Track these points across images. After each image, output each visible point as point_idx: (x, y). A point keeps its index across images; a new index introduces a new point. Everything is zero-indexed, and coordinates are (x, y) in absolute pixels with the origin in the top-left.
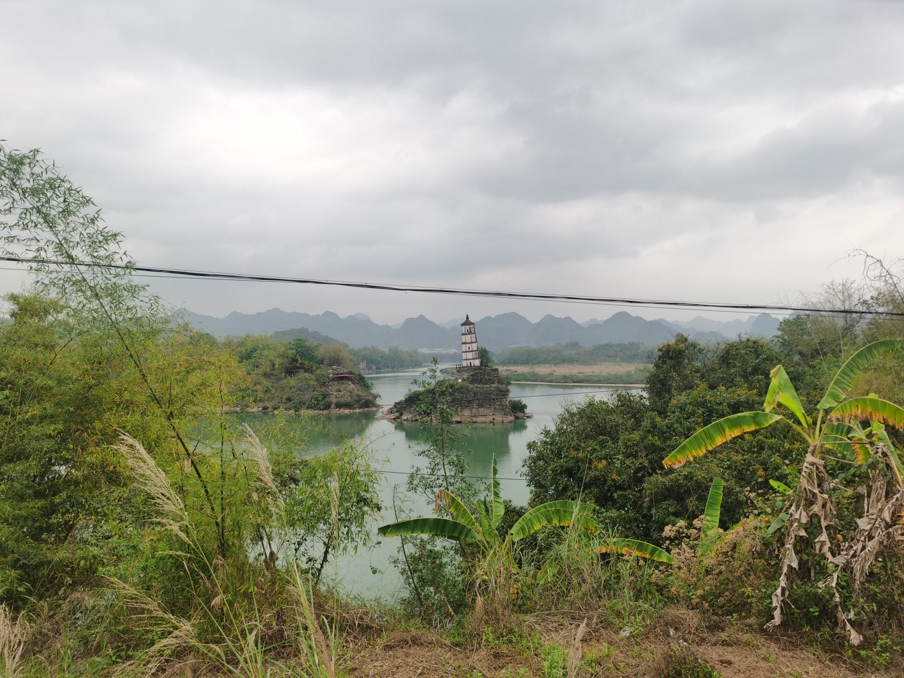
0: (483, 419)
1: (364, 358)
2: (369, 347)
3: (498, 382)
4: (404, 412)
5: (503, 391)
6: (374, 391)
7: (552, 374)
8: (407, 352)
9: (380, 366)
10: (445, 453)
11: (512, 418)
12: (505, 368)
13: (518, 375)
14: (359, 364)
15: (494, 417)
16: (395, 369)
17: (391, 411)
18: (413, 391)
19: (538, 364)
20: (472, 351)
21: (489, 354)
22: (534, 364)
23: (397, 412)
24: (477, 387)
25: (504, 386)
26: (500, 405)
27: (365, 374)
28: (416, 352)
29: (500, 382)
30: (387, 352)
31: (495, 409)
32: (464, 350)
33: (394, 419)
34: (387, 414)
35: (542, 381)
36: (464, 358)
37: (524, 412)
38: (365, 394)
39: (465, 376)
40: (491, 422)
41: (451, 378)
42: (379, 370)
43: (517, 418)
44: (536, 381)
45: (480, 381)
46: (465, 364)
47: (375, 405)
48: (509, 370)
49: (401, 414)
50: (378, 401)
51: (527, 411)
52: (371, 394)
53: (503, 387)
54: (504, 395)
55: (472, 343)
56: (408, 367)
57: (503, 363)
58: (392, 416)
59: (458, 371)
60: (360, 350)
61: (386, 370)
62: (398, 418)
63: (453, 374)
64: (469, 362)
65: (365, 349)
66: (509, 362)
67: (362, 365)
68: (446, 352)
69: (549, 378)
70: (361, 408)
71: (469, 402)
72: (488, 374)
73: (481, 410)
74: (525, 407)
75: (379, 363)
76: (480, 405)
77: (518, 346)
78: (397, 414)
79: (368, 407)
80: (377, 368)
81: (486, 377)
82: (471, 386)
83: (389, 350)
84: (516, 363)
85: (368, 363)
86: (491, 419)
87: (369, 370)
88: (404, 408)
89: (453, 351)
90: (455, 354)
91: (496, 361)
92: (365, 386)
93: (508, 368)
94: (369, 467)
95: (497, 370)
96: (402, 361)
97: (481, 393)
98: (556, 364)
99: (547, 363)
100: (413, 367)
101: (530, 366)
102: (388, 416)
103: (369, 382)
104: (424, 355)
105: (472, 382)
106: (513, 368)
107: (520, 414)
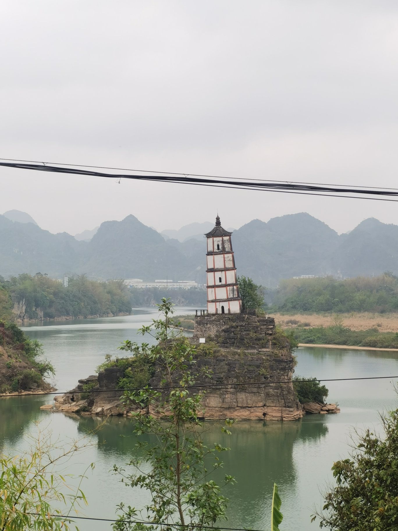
0: (245, 413)
1: (21, 296)
2: (33, 274)
3: (274, 344)
4: (97, 399)
5: (282, 361)
6: (39, 359)
7: (375, 331)
8: (104, 285)
9: (52, 310)
10: (182, 481)
11: (299, 413)
12: (287, 318)
13: (311, 331)
14: (12, 307)
15: (266, 410)
16: (81, 317)
17: (71, 397)
18: (113, 358)
19: (348, 311)
20: (226, 285)
21: (258, 292)
22: (341, 311)
23: (83, 398)
24: (235, 354)
25: (284, 352)
26: (276, 388)
27: (23, 325)
28: (120, 286)
29: (278, 343)
30: (66, 284)
31: (268, 395)
32: (211, 283)
33: (77, 412)
34: (65, 402)
35: (355, 343)
36: (211, 297)
37: (321, 402)
38: (24, 364)
39: (213, 331)
40: (260, 420)
41: (186, 335)
42: (49, 318)
43: (308, 413)
44: (344, 343)
45: (241, 342)
46: (212, 309)
47: (41, 385)
48: (295, 322)
49: (91, 403)
50: (48, 378)
51: (327, 400)
52: (35, 365)
53: (281, 353)
54: (284, 369)
55: (225, 269)
56: (105, 313)
57: (283, 309)
58: (74, 407)
59: (199, 323)
60: (14, 280)
61: (63, 318)
62: (84, 409)
63: (190, 327)
64: (219, 305)
65: (24, 278)
66: (294, 307)
67: (18, 309)
68: (176, 286)
69: (369, 339)
70: (14, 390)
71: (220, 381)
72: (256, 329)
73: (242, 396)
74: (324, 392)
75: (50, 306)
76: (240, 388)
77: (311, 276)
78: (82, 403)
79: (30, 389)
80: (47, 315)
81: (252, 334)
82: (223, 351)
83: (70, 280)
84: (306, 308)
85: (28, 305)
86: (260, 414)
87: (31, 318)
88: (98, 392)
89: (189, 284)
90: (193, 291)
91: (270, 305)
92: (22, 348)
93: (293, 318)
94: (47, 508)
95: (272, 321)
96: (95, 303)
97: (242, 366)
98: (382, 312)
99: (366, 310)
100: (115, 314)
101: (334, 315)
102: (66, 407)
103: (31, 342)
104: (134, 291)
105: (224, 344)
106: (301, 318)
107: (315, 406)
